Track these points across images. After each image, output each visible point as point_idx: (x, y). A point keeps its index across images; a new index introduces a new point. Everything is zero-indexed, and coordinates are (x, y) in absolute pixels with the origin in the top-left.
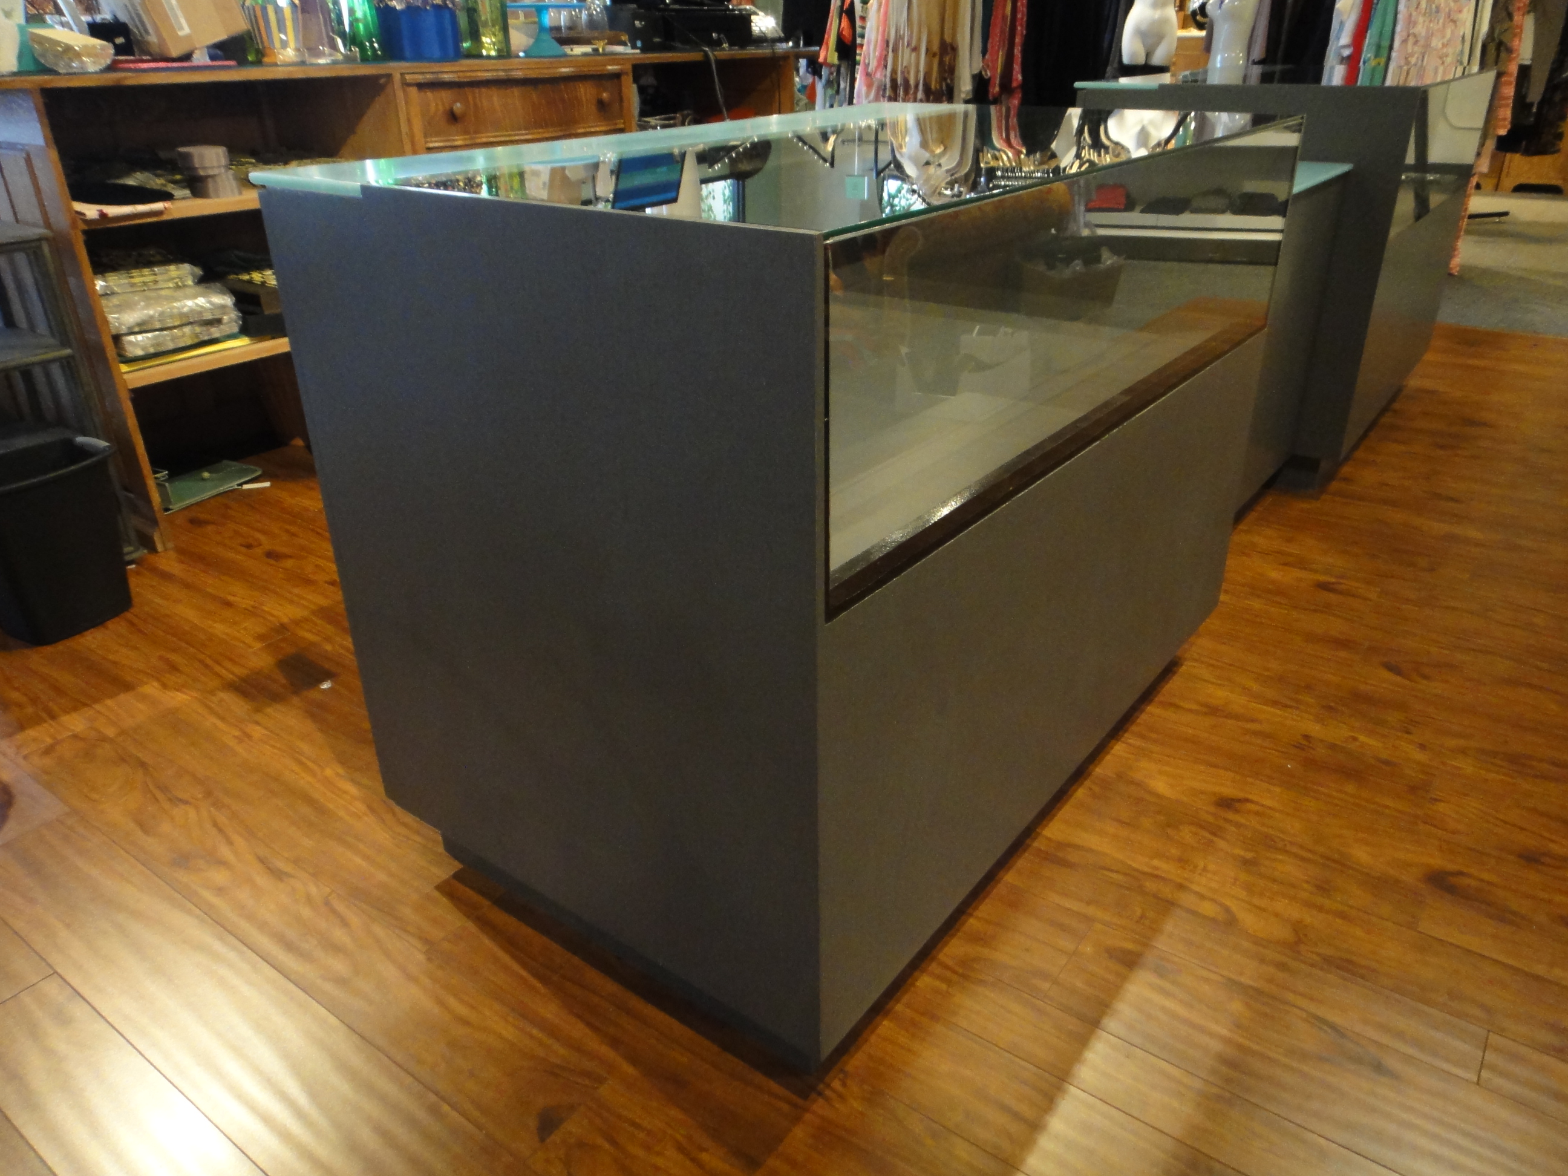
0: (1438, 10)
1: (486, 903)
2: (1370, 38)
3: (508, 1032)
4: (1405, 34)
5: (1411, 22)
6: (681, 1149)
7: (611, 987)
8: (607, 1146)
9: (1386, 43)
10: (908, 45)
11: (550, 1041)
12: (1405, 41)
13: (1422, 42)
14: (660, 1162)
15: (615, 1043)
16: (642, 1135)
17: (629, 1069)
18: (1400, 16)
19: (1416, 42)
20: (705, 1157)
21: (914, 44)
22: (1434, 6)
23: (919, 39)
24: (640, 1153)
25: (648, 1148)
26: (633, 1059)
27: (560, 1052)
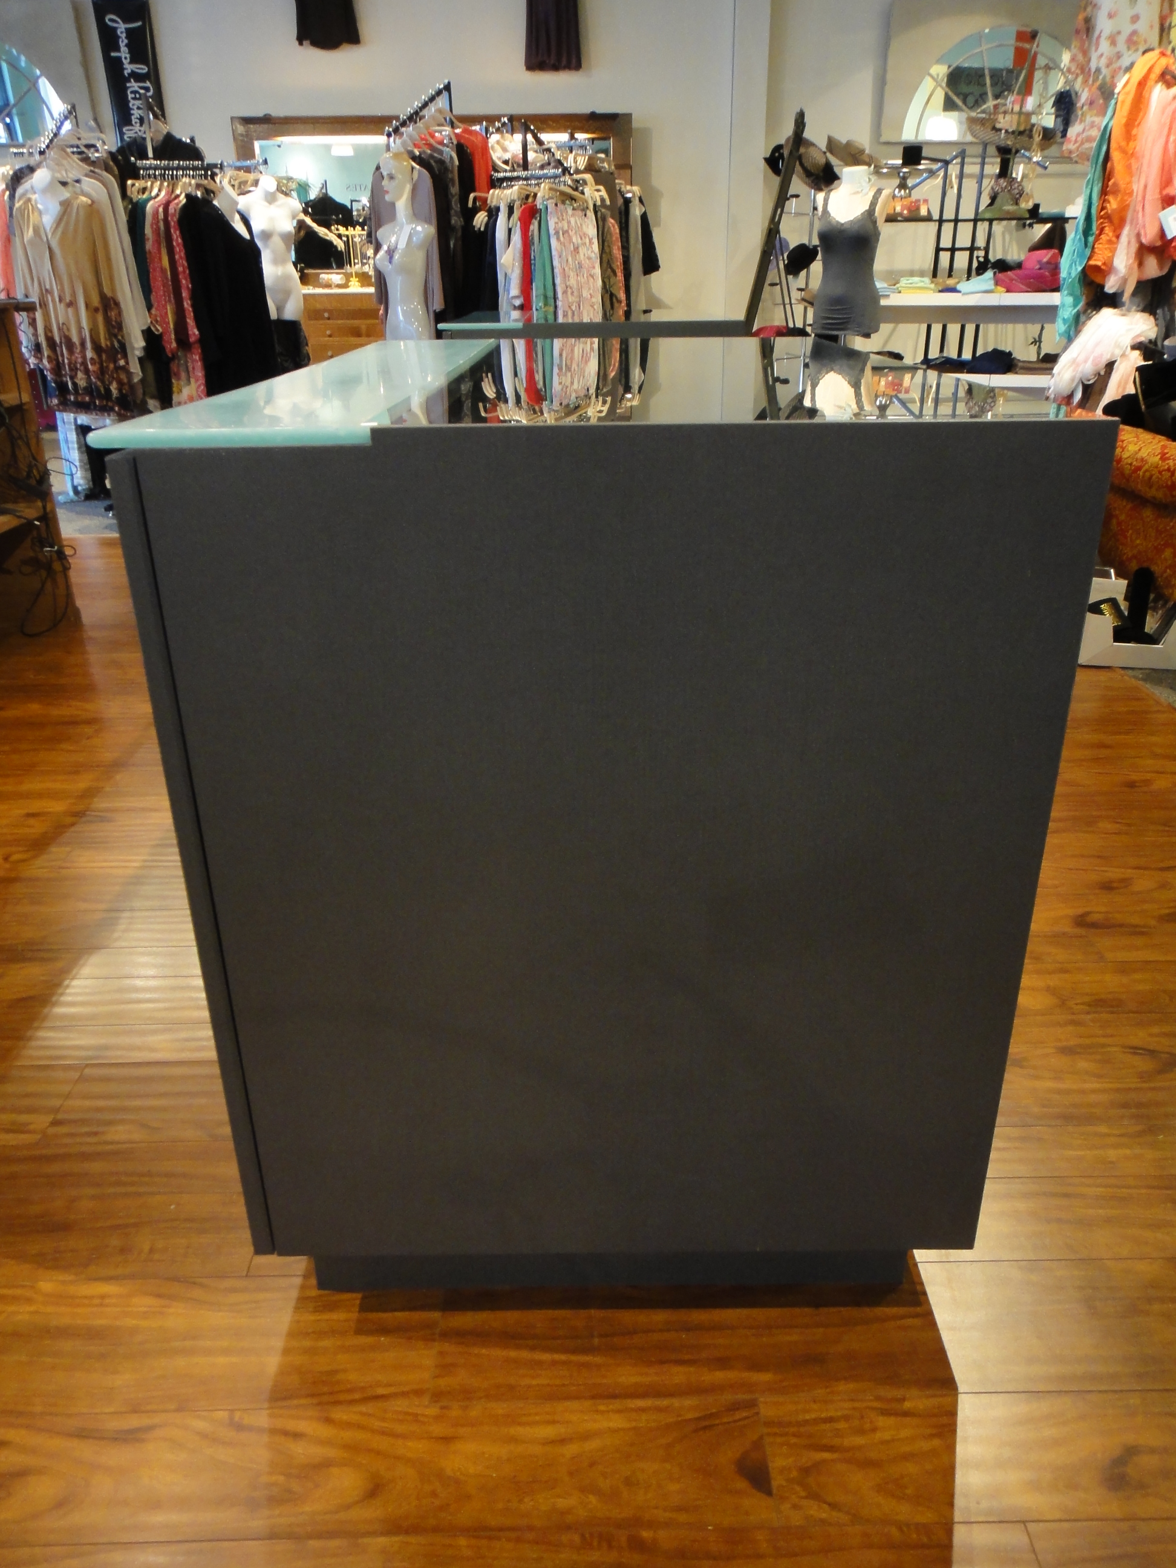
0: (580, 266)
1: (436, 1315)
2: (537, 290)
3: (617, 1422)
4: (564, 286)
5: (565, 276)
6: (885, 1413)
7: (660, 1317)
8: (826, 1455)
9: (550, 294)
10: (60, 301)
11: (665, 1402)
12: (565, 292)
13: (576, 293)
14: (887, 1436)
15: (723, 1363)
16: (842, 1425)
17: (765, 1377)
18: (556, 271)
19: (572, 293)
20: (907, 1405)
21: (68, 299)
22: (577, 262)
23: (74, 294)
24: (859, 1440)
25: (861, 1432)
26: (755, 1366)
27: (688, 1406)
